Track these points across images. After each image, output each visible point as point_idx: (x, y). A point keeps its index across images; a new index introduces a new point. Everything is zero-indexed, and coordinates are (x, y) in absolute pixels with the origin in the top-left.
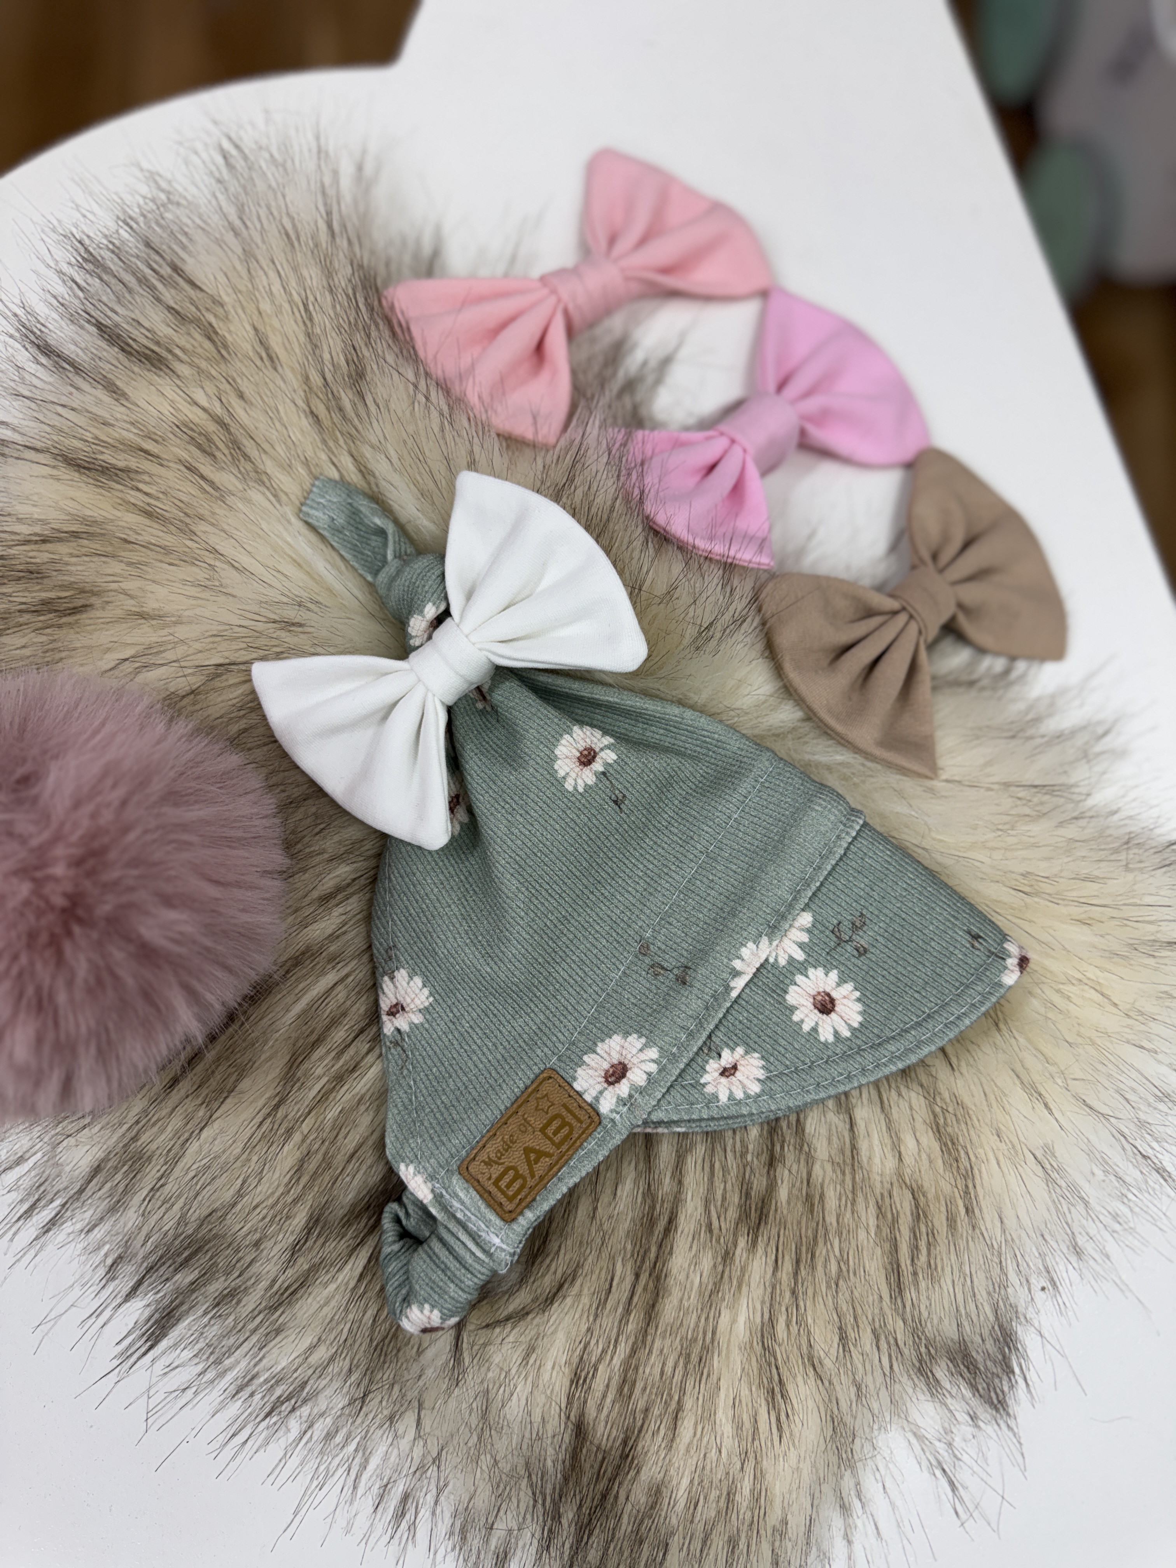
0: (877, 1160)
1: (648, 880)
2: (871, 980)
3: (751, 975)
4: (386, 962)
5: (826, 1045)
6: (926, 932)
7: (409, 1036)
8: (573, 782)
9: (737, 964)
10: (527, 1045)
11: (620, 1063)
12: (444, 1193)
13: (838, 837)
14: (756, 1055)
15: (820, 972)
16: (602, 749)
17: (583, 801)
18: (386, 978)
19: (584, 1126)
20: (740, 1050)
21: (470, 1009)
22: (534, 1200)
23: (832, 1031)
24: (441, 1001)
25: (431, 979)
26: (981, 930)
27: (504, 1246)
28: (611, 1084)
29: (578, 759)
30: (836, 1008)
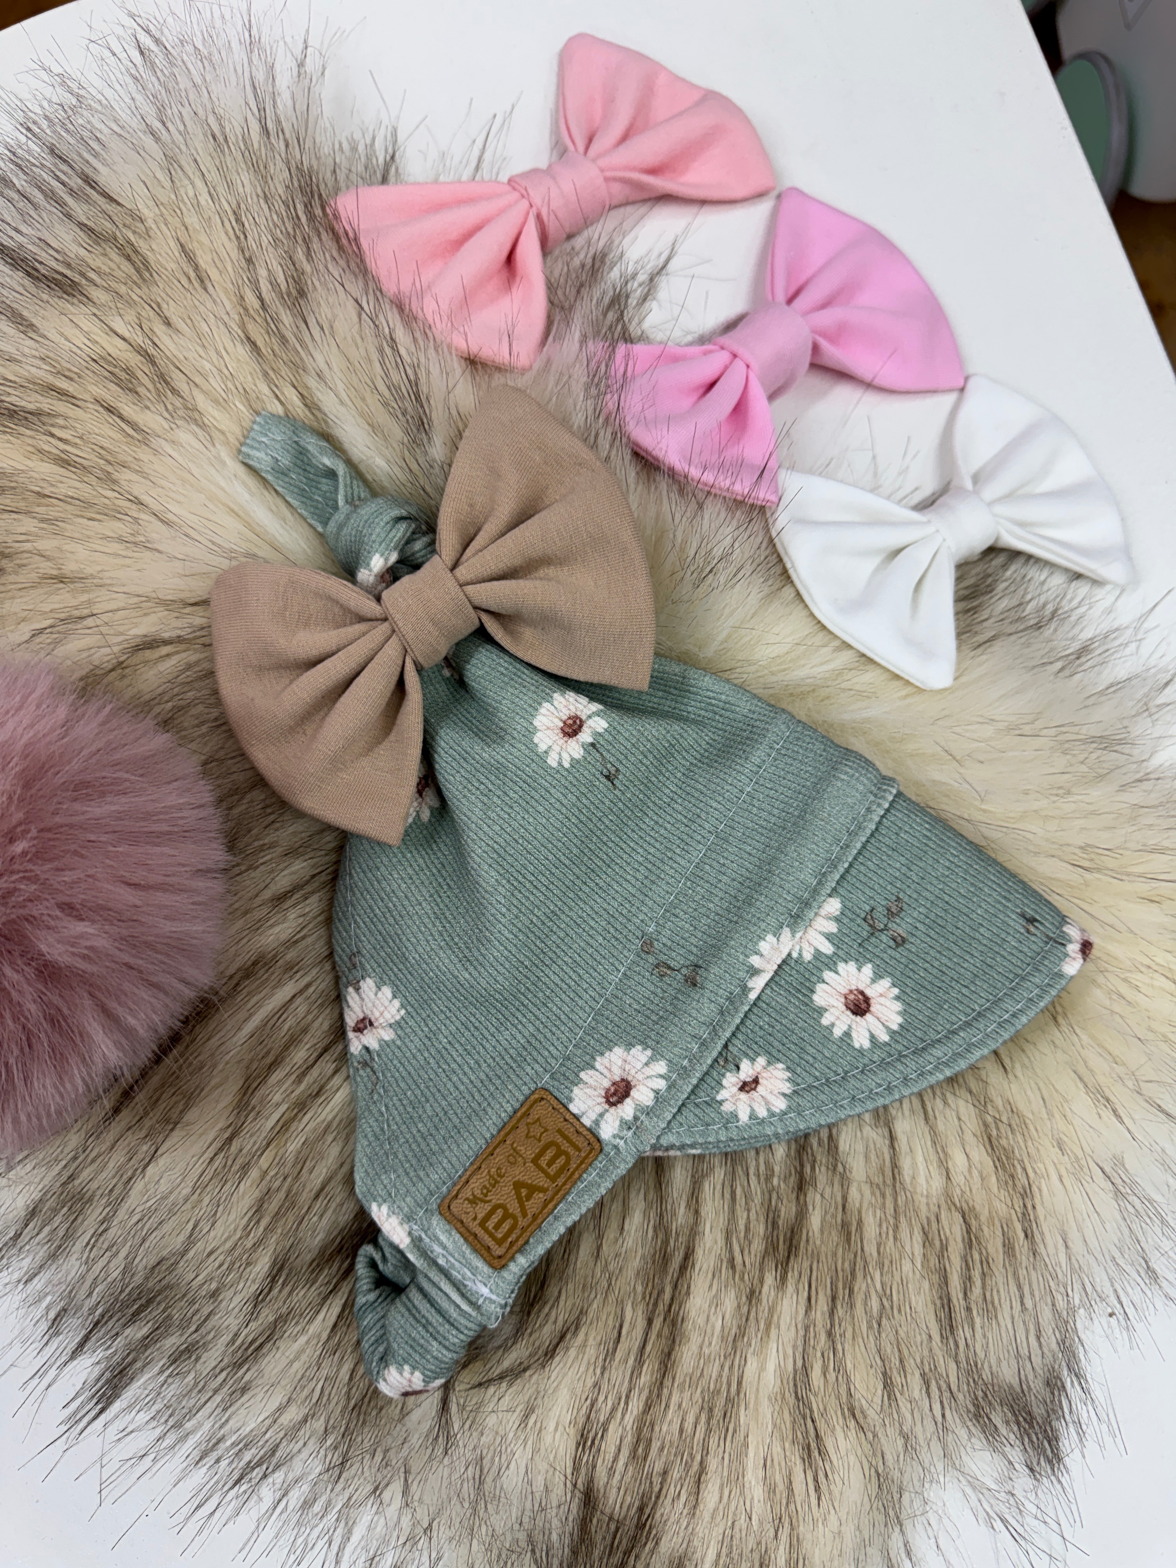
0: (922, 1180)
1: (649, 866)
2: (911, 974)
3: (771, 973)
4: (349, 970)
5: (861, 1051)
6: (974, 916)
7: (379, 1055)
8: (557, 757)
9: (755, 961)
10: (515, 1061)
11: (623, 1080)
12: (423, 1236)
13: (869, 810)
14: (781, 1066)
15: (852, 966)
16: (590, 717)
17: (570, 778)
18: (351, 990)
19: (583, 1155)
20: (761, 1061)
21: (448, 1022)
22: (527, 1242)
23: (867, 1035)
24: (414, 1014)
25: (402, 988)
26: (1037, 912)
27: (494, 1297)
28: (612, 1104)
29: (562, 729)
30: (871, 1009)
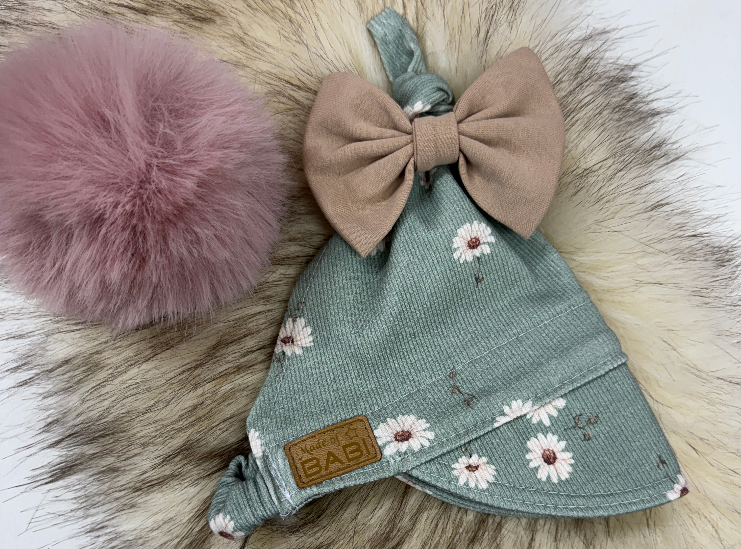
1: (474, 336)
2: (585, 457)
3: (512, 419)
4: (295, 309)
5: (539, 481)
6: (633, 444)
7: (288, 359)
8: (459, 255)
9: (506, 409)
10: (357, 397)
11: (408, 432)
12: (270, 456)
13: (605, 363)
14: (493, 467)
15: (555, 438)
16: (484, 243)
17: (459, 269)
18: (290, 319)
19: (370, 457)
20: (484, 459)
21: (332, 361)
22: (321, 483)
23: (547, 475)
24: (317, 348)
25: (318, 332)
26: (668, 459)
27: (291, 501)
28: (398, 440)
29: (468, 241)
30: (555, 463)
